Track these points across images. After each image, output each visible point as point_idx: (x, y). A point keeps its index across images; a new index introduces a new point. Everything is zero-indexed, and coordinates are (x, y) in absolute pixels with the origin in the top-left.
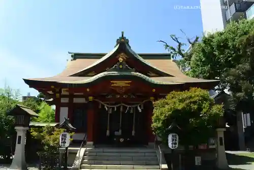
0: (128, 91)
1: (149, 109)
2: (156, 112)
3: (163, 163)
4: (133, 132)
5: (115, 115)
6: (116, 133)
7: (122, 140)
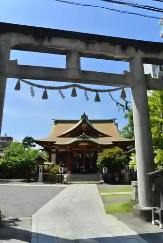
0: (87, 147)
1: (96, 157)
2: (99, 158)
3: (102, 180)
4: (91, 167)
5: (81, 160)
6: (82, 167)
7: (84, 171)
